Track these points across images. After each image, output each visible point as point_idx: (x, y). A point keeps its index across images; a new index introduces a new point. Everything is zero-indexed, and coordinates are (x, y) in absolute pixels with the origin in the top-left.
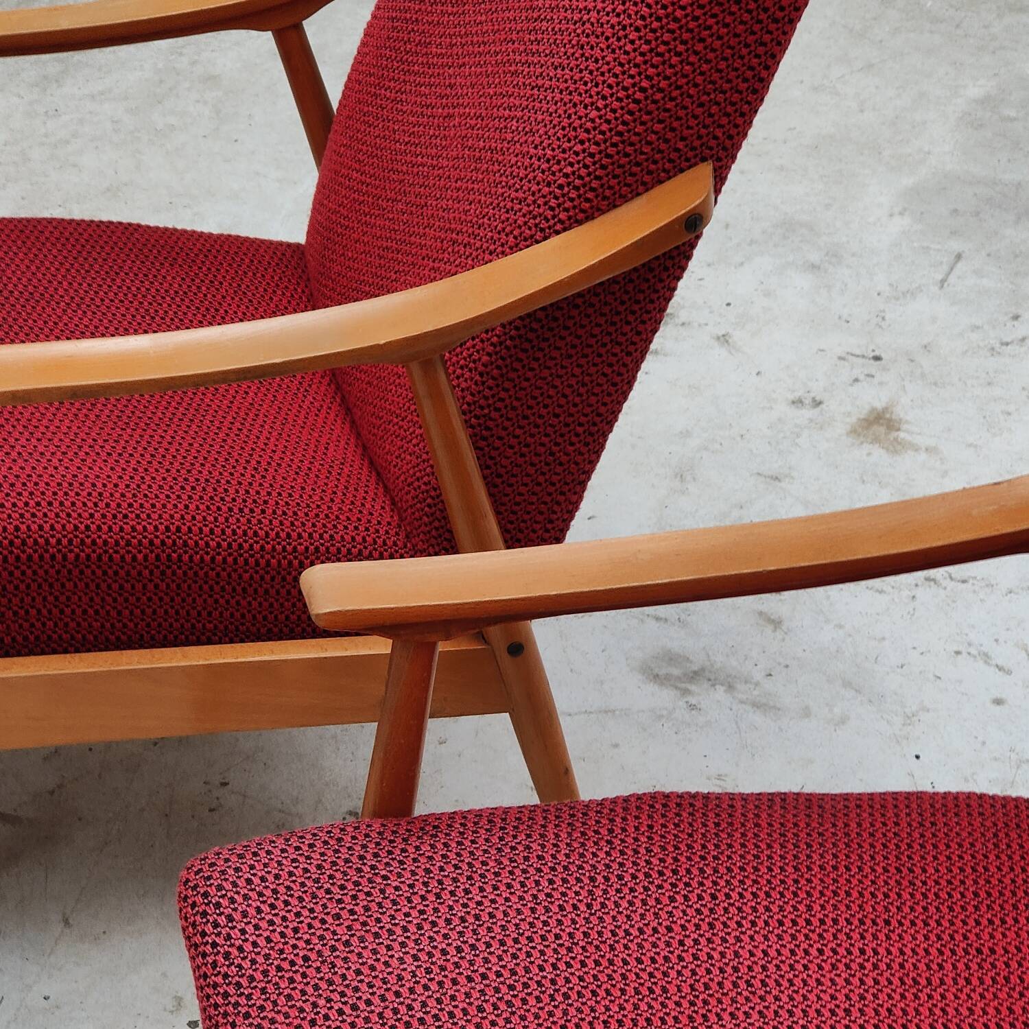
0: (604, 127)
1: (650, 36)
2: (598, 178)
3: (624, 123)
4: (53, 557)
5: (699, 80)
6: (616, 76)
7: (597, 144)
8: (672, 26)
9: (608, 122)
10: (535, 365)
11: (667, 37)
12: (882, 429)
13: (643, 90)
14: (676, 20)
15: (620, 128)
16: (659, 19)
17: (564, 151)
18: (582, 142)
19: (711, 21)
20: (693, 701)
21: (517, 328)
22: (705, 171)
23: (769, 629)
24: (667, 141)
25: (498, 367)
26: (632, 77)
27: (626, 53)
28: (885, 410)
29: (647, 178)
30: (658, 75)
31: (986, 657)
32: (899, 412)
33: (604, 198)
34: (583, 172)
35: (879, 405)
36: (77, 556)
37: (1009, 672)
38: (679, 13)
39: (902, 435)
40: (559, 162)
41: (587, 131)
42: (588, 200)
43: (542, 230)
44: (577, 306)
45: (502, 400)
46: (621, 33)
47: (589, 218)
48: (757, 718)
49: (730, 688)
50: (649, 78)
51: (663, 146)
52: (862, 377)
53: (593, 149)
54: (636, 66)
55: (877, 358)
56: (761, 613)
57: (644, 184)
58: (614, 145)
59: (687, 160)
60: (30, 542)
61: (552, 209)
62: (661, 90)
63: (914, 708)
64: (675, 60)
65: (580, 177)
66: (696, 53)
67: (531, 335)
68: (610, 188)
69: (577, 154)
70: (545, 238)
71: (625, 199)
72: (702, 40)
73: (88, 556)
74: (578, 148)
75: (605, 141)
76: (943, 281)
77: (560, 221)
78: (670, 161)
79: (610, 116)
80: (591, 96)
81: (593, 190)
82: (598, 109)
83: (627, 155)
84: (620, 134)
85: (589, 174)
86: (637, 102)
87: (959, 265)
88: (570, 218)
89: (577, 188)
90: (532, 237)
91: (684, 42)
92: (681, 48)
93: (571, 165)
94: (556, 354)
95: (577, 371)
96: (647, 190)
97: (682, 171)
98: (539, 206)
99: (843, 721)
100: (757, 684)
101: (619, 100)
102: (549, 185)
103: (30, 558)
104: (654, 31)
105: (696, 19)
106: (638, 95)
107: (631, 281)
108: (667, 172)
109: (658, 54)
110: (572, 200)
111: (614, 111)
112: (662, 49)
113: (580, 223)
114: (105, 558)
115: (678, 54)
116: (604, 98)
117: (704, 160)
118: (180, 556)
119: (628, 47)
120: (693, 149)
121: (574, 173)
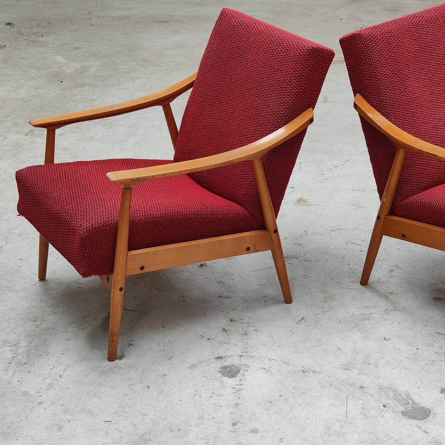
0: (290, 102)
1: (298, 80)
2: (289, 113)
3: (294, 100)
4: (174, 219)
5: (309, 89)
6: (291, 90)
7: (288, 106)
8: (303, 77)
9: (290, 100)
10: (276, 160)
11: (302, 80)
12: (303, 202)
13: (298, 92)
14: (304, 76)
15: (293, 101)
16: (300, 76)
17: (280, 109)
18: (284, 106)
19: (311, 76)
20: (289, 262)
21: (272, 151)
22: (311, 109)
23: (299, 246)
24: (302, 104)
25: (268, 162)
26: (295, 90)
27: (293, 85)
28: (301, 198)
29: (299, 113)
30: (301, 89)
31: (354, 243)
32: (305, 198)
33: (290, 118)
34: (286, 112)
35: (299, 198)
36: (179, 218)
37: (361, 245)
38: (304, 75)
39: (308, 203)
40: (279, 111)
41: (286, 103)
42: (287, 119)
43: (276, 127)
44: (285, 145)
45: (269, 169)
46: (291, 81)
47: (287, 123)
48: (306, 263)
49: (297, 258)
50: (299, 89)
51: (302, 105)
52: (291, 192)
53: (288, 107)
54: (296, 87)
55: (293, 188)
56: (295, 243)
57: (298, 114)
58: (292, 105)
59: (306, 108)
60: (169, 215)
61: (278, 122)
62: (301, 92)
63: (343, 255)
64: (304, 85)
65: (285, 114)
66: (308, 83)
67: (276, 153)
68: (292, 115)
69: (284, 109)
70: (277, 129)
71: (294, 118)
72: (309, 80)
73: (181, 218)
74: (284, 107)
75: (290, 105)
76: (300, 169)
77: (281, 125)
78: (303, 108)
79: (291, 99)
80: (285, 96)
81: (288, 116)
82: (288, 98)
83: (295, 107)
84: (293, 103)
85: (287, 113)
86: (296, 95)
87: (302, 165)
88: (283, 123)
89: (284, 116)
90: (274, 130)
91: (306, 81)
92: (305, 82)
93: (282, 111)
94: (281, 157)
95: (285, 161)
96: (299, 115)
97: (305, 110)
98: (275, 122)
99: (327, 260)
100: (303, 257)
101: (292, 95)
102: (277, 117)
103: (169, 219)
104: (299, 79)
105: (308, 75)
106: (297, 94)
107: (295, 138)
108: (302, 111)
109: (300, 84)
110: (283, 119)
111: (291, 98)
112: (301, 83)
113: (285, 124)
114: (185, 218)
115: (304, 84)
116: (289, 95)
117: (309, 107)
118: (200, 216)
119: (293, 83)
120: (307, 105)
121: (283, 113)
